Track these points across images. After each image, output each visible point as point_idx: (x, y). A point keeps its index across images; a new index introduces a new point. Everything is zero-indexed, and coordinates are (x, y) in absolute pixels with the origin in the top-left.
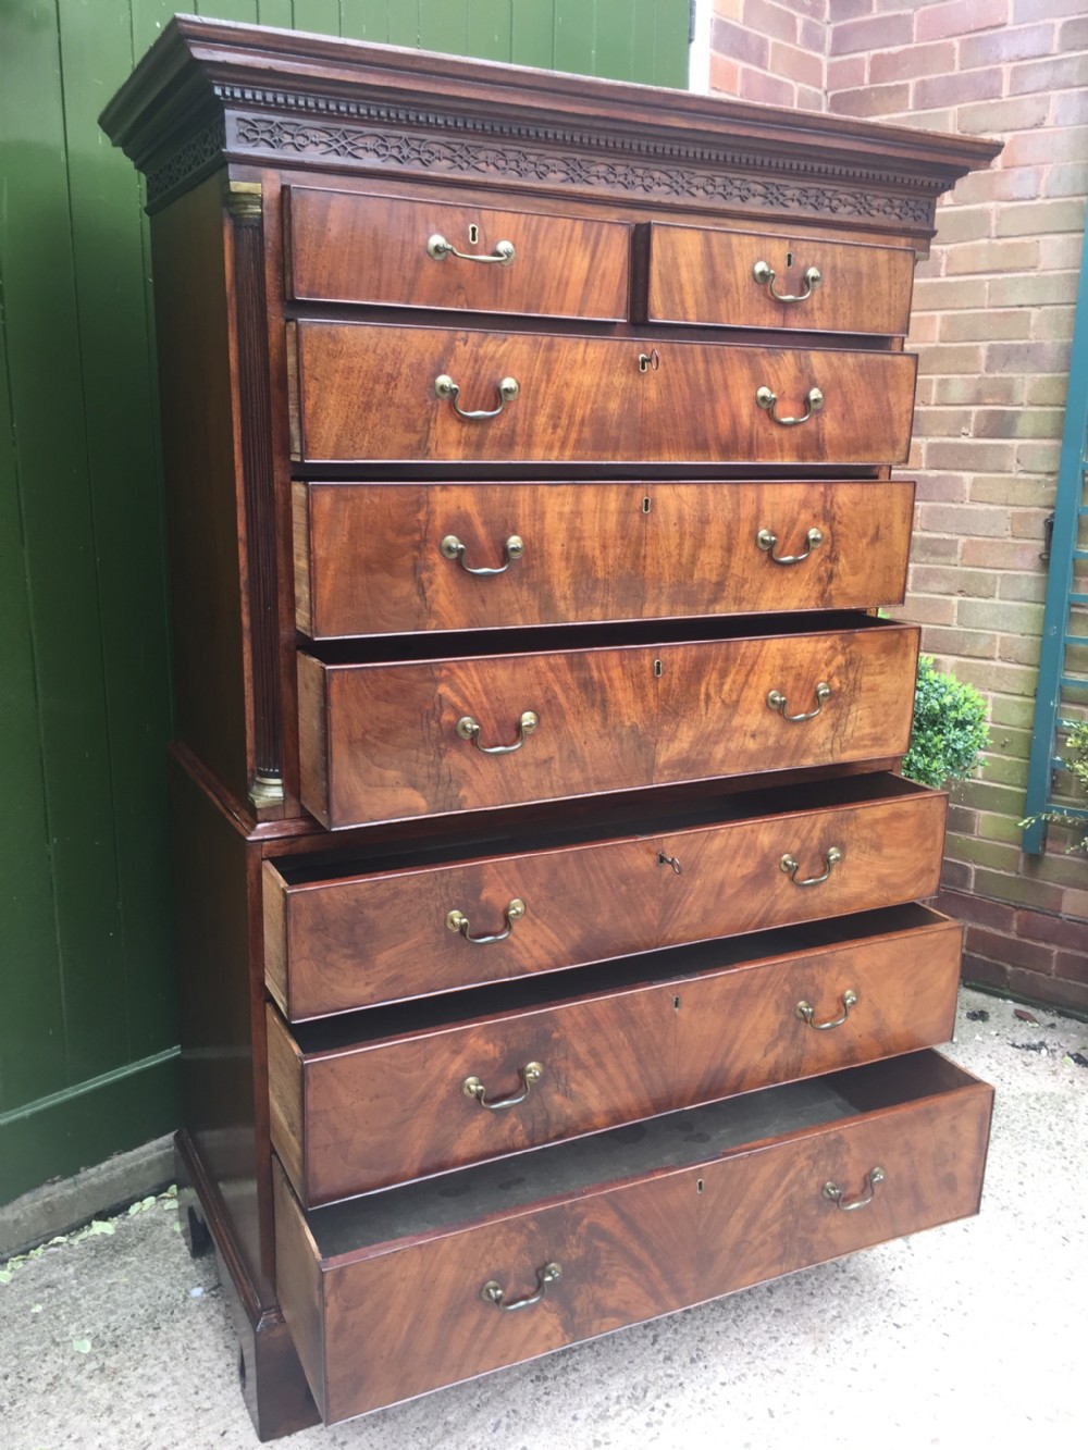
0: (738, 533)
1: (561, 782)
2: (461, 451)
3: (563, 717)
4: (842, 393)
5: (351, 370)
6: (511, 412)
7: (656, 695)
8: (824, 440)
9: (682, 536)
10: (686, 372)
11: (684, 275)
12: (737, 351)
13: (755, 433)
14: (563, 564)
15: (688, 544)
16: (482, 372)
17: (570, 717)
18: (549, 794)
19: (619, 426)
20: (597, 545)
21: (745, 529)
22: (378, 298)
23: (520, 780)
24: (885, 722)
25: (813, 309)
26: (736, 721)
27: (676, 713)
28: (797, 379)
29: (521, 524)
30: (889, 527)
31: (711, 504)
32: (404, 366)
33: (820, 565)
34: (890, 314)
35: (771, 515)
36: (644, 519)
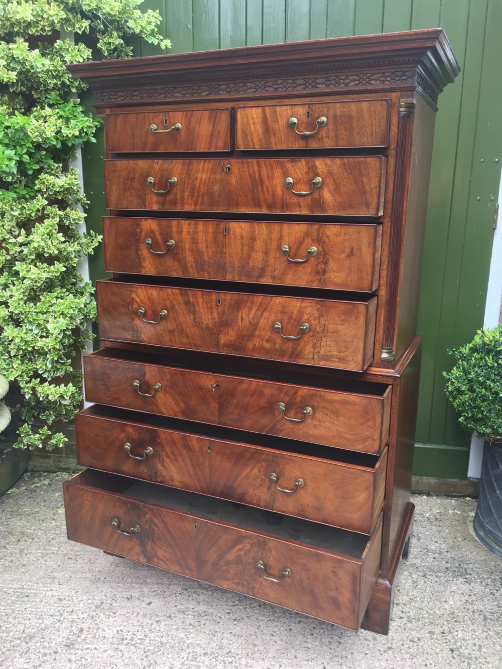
0: (271, 246)
3: (178, 314)
4: (334, 179)
5: (120, 176)
6: (175, 191)
7: (218, 313)
8: (324, 203)
9: (242, 245)
10: (249, 172)
11: (253, 128)
12: (275, 161)
13: (284, 199)
14: (190, 253)
15: (246, 249)
16: (164, 175)
19: (219, 196)
20: (204, 246)
21: (274, 245)
25: (322, 137)
27: (227, 324)
28: (307, 173)
29: (174, 235)
30: (360, 249)
31: (257, 232)
32: (137, 174)
33: (317, 265)
34: (373, 136)
35: (289, 238)
36: (224, 236)
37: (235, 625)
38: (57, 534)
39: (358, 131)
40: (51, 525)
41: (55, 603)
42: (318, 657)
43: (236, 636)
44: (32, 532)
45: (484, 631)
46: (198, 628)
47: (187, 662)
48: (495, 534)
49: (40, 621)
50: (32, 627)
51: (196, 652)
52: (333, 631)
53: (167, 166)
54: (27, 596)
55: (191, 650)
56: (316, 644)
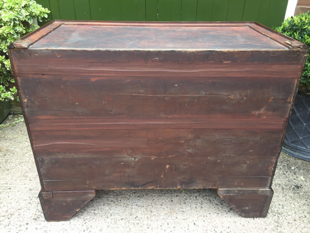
37: (139, 200)
38: (29, 150)
40: (25, 145)
41: (27, 192)
42: (190, 217)
43: (140, 207)
44: (13, 149)
45: (283, 196)
46: (117, 203)
47: (111, 225)
49: (18, 204)
50: (12, 208)
51: (116, 218)
52: (197, 200)
54: (10, 189)
55: (113, 217)
56: (188, 209)
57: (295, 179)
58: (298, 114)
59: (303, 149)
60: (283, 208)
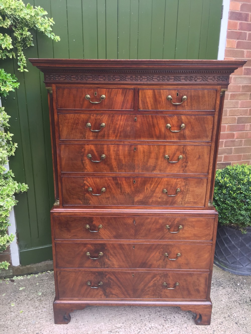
0: (159, 155)
1: (112, 202)
2: (93, 138)
3: (111, 190)
4: (191, 125)
5: (69, 122)
6: (104, 130)
7: (134, 187)
8: (185, 136)
9: (144, 156)
10: (147, 121)
11: (148, 99)
12: (161, 116)
13: (166, 134)
14: (115, 161)
15: (146, 157)
16: (97, 122)
17: (113, 190)
18: (109, 204)
19: (130, 132)
20: (123, 157)
21: (161, 155)
22: (75, 108)
23: (102, 201)
24: (198, 199)
25: (185, 106)
26: (155, 195)
27: (139, 191)
28: (178, 122)
29: (105, 152)
30: (203, 156)
31: (152, 149)
32: (80, 121)
33: (183, 163)
34: (209, 105)
35: (169, 152)
36: (134, 152)
39: (202, 103)
48: (225, 262)
53: (99, 117)
57: (244, 294)
58: (233, 242)
59: (241, 267)
60: (246, 320)
